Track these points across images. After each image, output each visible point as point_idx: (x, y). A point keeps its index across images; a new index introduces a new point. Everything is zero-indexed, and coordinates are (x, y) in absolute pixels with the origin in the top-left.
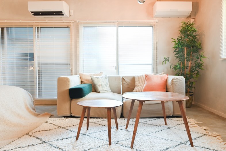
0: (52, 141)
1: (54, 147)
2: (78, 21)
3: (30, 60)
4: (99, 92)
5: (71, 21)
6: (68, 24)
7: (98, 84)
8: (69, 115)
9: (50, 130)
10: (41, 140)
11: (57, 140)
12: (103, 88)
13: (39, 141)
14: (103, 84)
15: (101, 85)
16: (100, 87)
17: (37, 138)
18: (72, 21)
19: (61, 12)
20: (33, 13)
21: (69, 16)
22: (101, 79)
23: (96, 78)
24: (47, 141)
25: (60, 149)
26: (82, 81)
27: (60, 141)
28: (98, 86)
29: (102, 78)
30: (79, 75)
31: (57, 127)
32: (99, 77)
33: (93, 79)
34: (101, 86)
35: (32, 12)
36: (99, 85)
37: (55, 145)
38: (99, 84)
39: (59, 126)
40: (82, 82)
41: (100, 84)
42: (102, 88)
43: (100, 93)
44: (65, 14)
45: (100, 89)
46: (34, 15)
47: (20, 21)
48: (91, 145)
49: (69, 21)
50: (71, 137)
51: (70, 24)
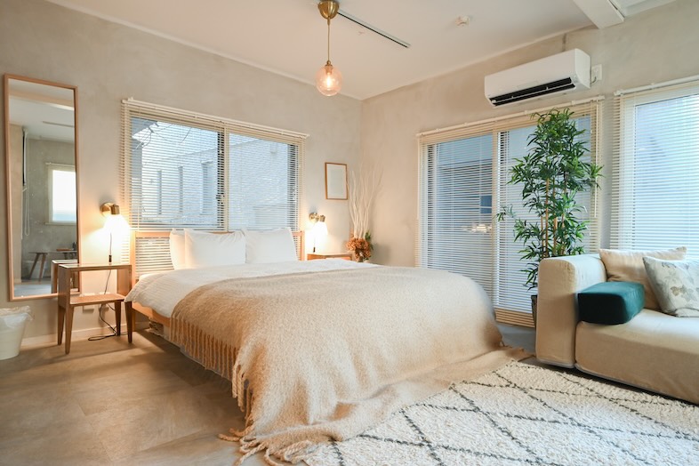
0: (495, 414)
1: (500, 428)
2: (618, 93)
3: (484, 211)
4: (673, 314)
5: (594, 99)
6: (586, 107)
7: (671, 285)
8: (569, 364)
9: (490, 386)
10: (472, 403)
11: (508, 415)
12: (688, 300)
13: (467, 406)
14: (689, 286)
15: (683, 289)
16: (676, 295)
17: (462, 396)
18: (598, 96)
19: (569, 80)
20: (494, 101)
21: (588, 86)
22: (685, 270)
23: (663, 264)
24: (485, 411)
25: (513, 439)
26: (611, 272)
27: (514, 421)
28: (668, 291)
29: (687, 267)
30: (598, 256)
31: (506, 383)
32: (675, 262)
33: (652, 267)
34: (681, 294)
35: (491, 99)
36: (674, 289)
37: (502, 426)
38: (673, 285)
39: (511, 383)
40: (608, 277)
41: (679, 285)
42: (684, 300)
43: (675, 315)
44: (576, 82)
45: (677, 301)
46: (497, 104)
47: (466, 125)
48: (600, 461)
49: (588, 100)
50: (542, 420)
51: (592, 105)
